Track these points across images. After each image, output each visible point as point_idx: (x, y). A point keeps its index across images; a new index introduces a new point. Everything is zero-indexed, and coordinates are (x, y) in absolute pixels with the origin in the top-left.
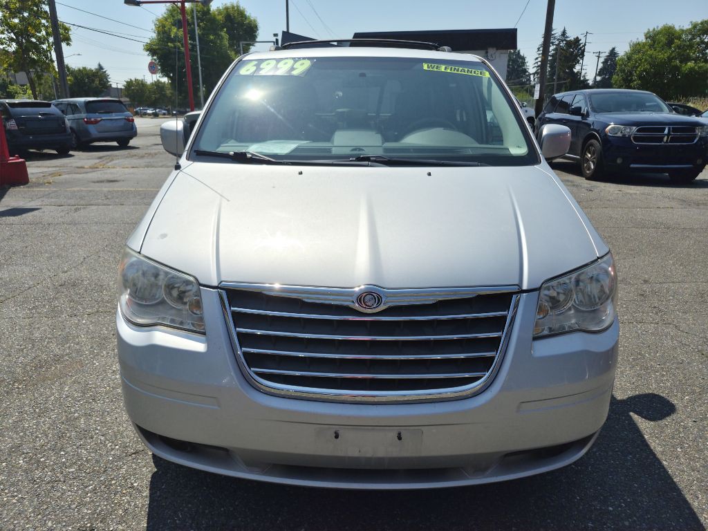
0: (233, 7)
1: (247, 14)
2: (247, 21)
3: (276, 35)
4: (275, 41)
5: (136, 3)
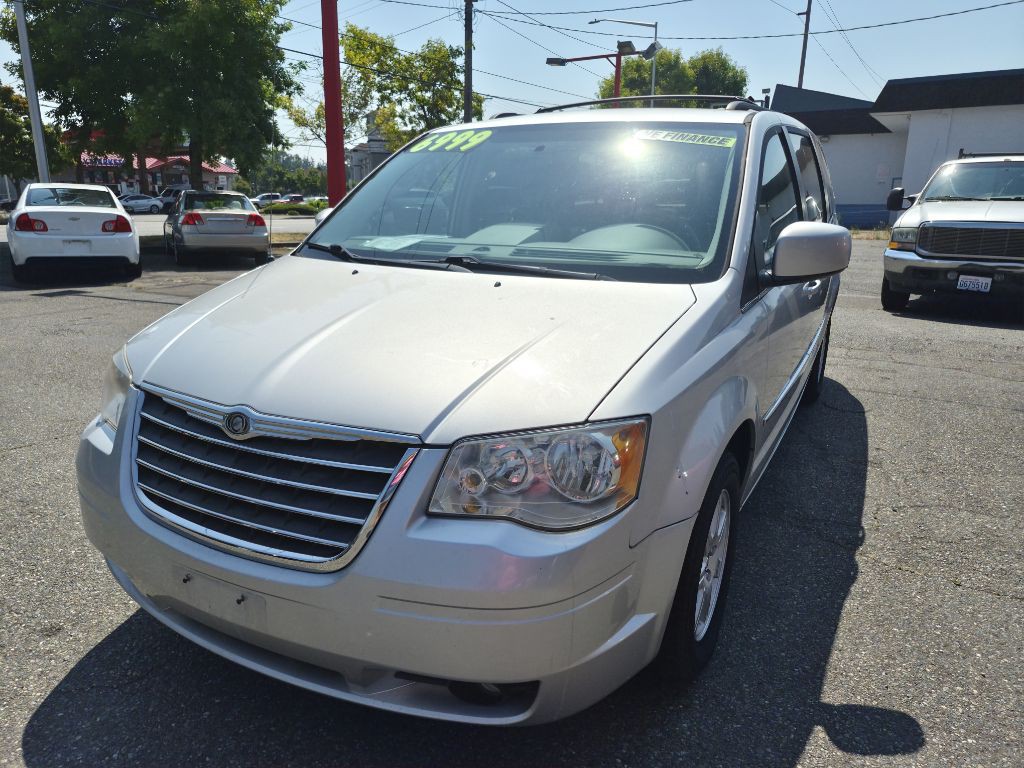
0: (711, 55)
1: (732, 63)
2: (730, 74)
3: (766, 91)
4: (764, 99)
5: (561, 62)
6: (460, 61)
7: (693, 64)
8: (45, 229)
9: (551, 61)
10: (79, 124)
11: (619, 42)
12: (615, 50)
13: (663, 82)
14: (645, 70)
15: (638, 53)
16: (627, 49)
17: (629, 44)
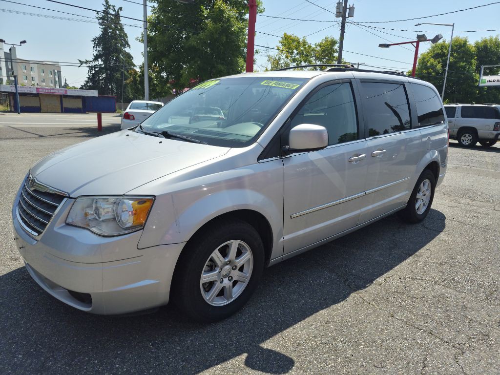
5: (387, 46)
6: (336, 47)
7: (477, 46)
8: (134, 119)
9: (381, 46)
10: (165, 77)
11: (417, 35)
12: (416, 40)
13: (455, 55)
14: (446, 48)
15: (429, 40)
16: (423, 39)
17: (423, 36)
